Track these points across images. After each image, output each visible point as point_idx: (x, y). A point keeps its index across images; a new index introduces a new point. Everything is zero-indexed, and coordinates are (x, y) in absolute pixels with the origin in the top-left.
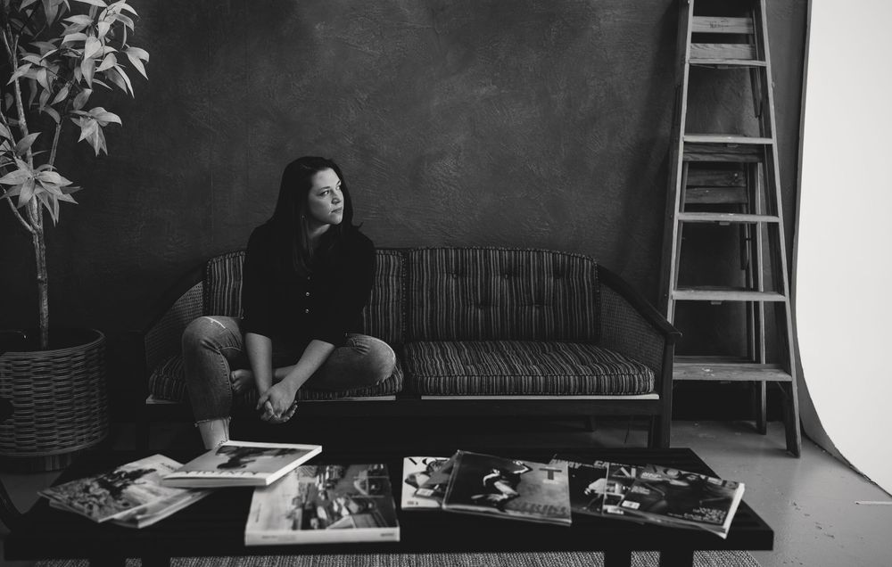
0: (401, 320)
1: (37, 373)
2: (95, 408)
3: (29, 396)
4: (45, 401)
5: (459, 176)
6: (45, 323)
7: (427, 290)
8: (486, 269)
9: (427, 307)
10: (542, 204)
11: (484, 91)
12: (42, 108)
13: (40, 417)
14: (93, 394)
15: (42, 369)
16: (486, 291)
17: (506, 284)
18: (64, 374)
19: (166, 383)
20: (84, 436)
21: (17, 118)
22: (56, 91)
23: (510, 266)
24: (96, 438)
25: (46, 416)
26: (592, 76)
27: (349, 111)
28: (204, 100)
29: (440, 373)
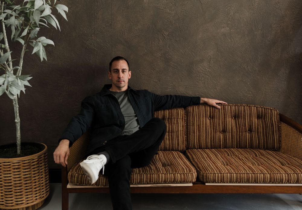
0: (184, 139)
1: (14, 169)
2: (42, 183)
3: (10, 180)
4: (18, 182)
5: (210, 70)
6: (19, 142)
7: (196, 125)
8: (224, 114)
9: (197, 134)
10: (249, 84)
11: (223, 30)
12: (16, 39)
13: (16, 190)
14: (41, 176)
15: (17, 167)
16: (225, 125)
17: (233, 121)
18: (27, 169)
19: (76, 177)
20: (38, 197)
21: (4, 43)
22: (23, 30)
23: (236, 113)
24: (43, 197)
25: (18, 190)
26: (274, 23)
27: (159, 41)
28: (92, 36)
29: (215, 172)
